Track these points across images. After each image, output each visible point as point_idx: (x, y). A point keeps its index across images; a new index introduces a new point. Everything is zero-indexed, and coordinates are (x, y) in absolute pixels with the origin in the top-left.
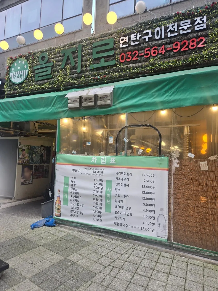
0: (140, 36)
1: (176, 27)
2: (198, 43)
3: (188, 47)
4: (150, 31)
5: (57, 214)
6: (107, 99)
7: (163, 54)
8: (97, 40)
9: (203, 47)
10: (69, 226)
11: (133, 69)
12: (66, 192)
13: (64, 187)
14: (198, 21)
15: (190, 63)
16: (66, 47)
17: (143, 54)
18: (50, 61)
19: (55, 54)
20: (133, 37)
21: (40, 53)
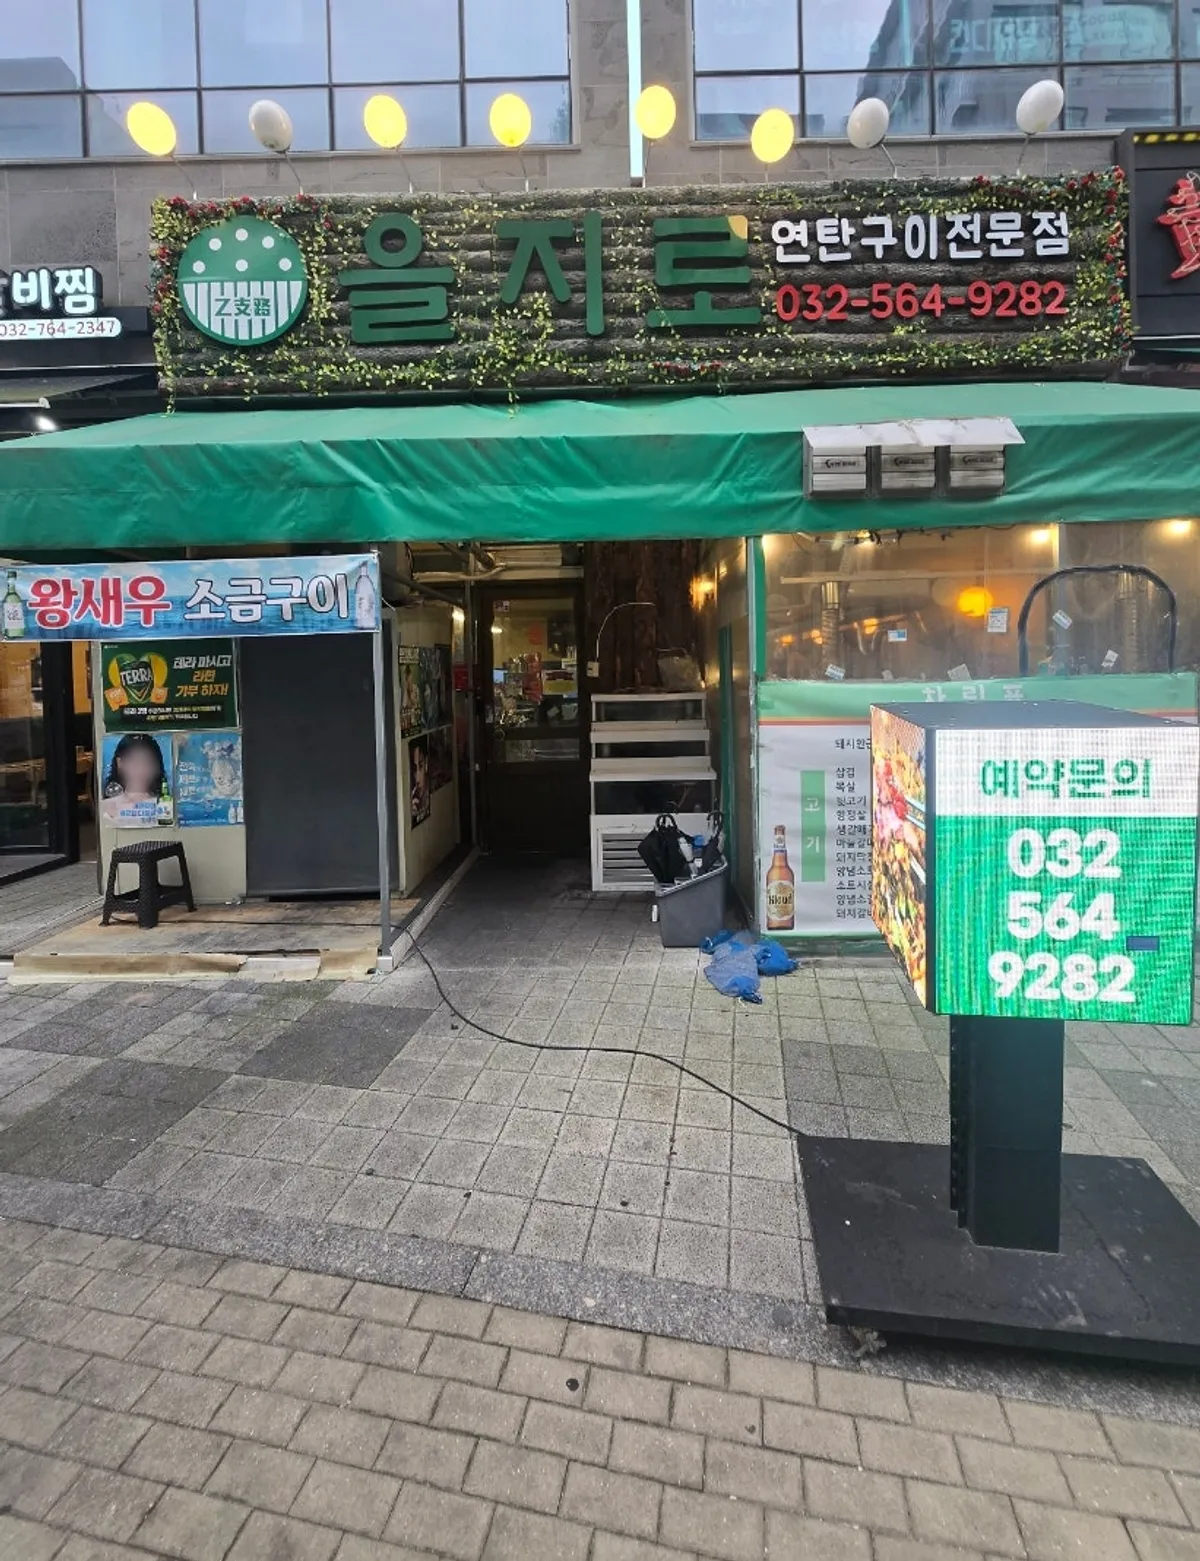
0: (852, 231)
1: (976, 228)
2: (1045, 300)
3: (1014, 306)
4: (886, 221)
5: (776, 919)
6: (991, 466)
7: (938, 314)
8: (667, 209)
9: (1061, 317)
10: (839, 954)
11: (831, 354)
12: (813, 832)
13: (804, 814)
14: (1044, 225)
15: (1023, 361)
16: (518, 209)
17: (865, 303)
18: (431, 257)
19: (458, 233)
20: (825, 229)
21: (369, 210)
